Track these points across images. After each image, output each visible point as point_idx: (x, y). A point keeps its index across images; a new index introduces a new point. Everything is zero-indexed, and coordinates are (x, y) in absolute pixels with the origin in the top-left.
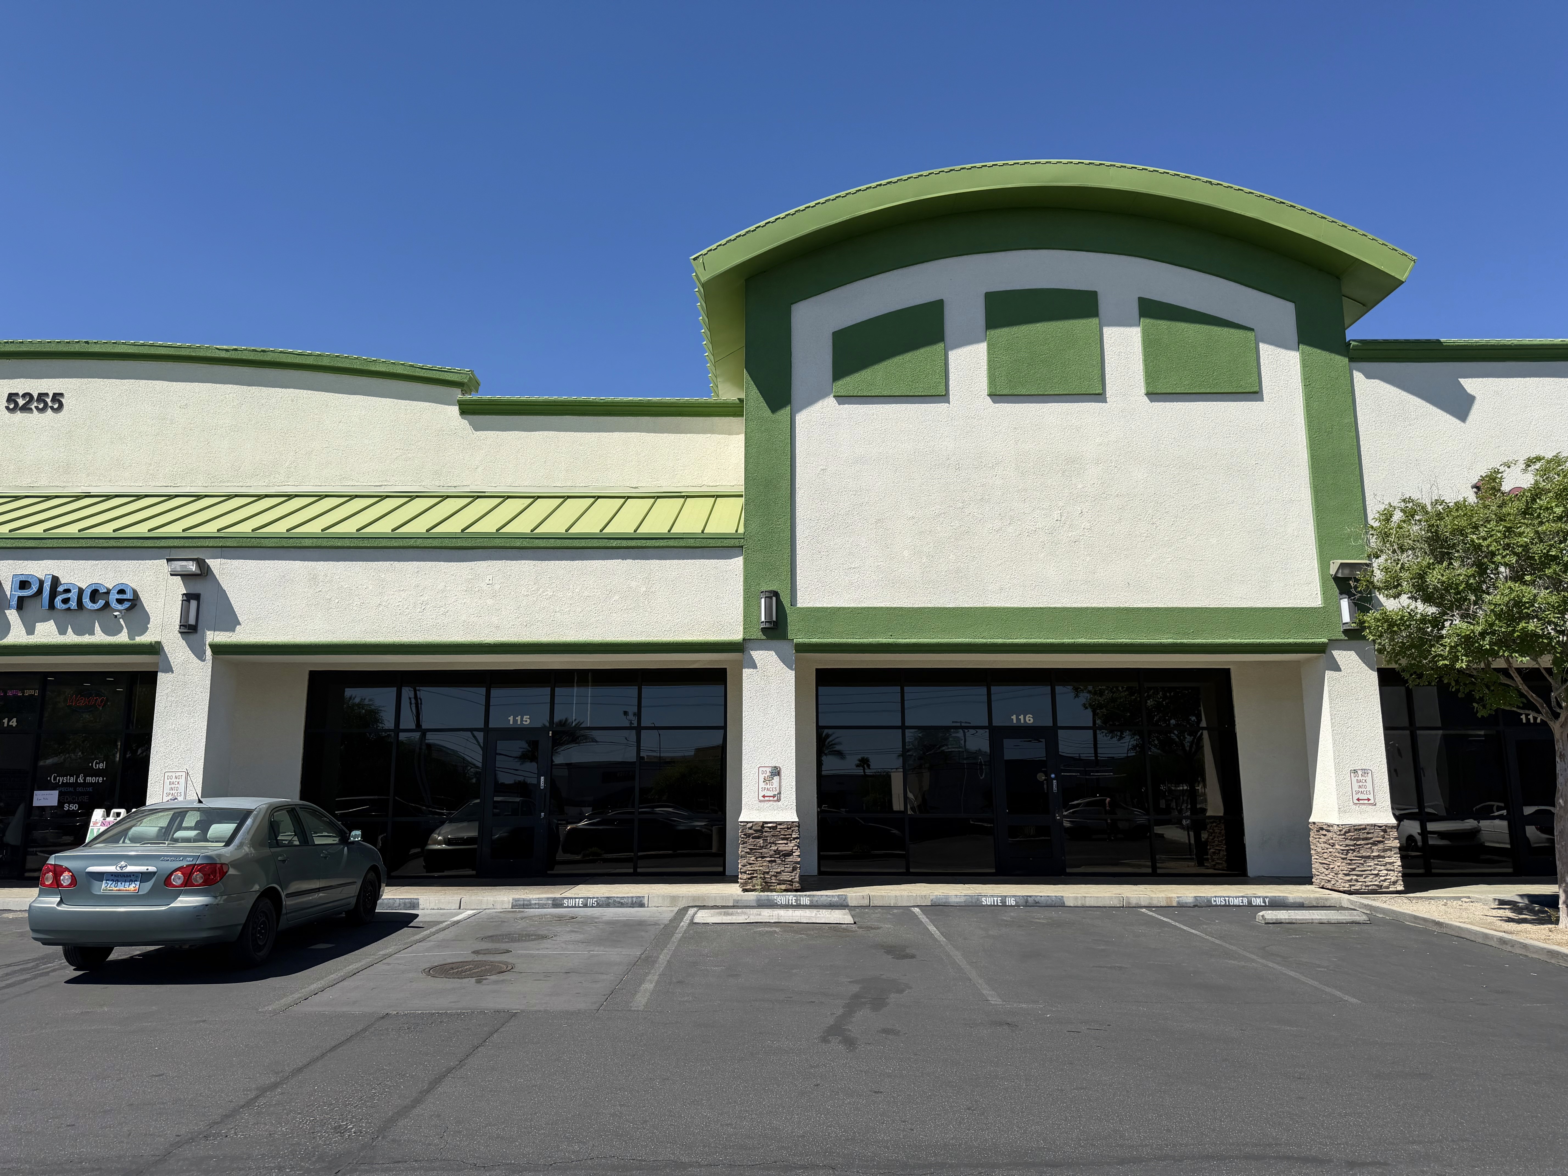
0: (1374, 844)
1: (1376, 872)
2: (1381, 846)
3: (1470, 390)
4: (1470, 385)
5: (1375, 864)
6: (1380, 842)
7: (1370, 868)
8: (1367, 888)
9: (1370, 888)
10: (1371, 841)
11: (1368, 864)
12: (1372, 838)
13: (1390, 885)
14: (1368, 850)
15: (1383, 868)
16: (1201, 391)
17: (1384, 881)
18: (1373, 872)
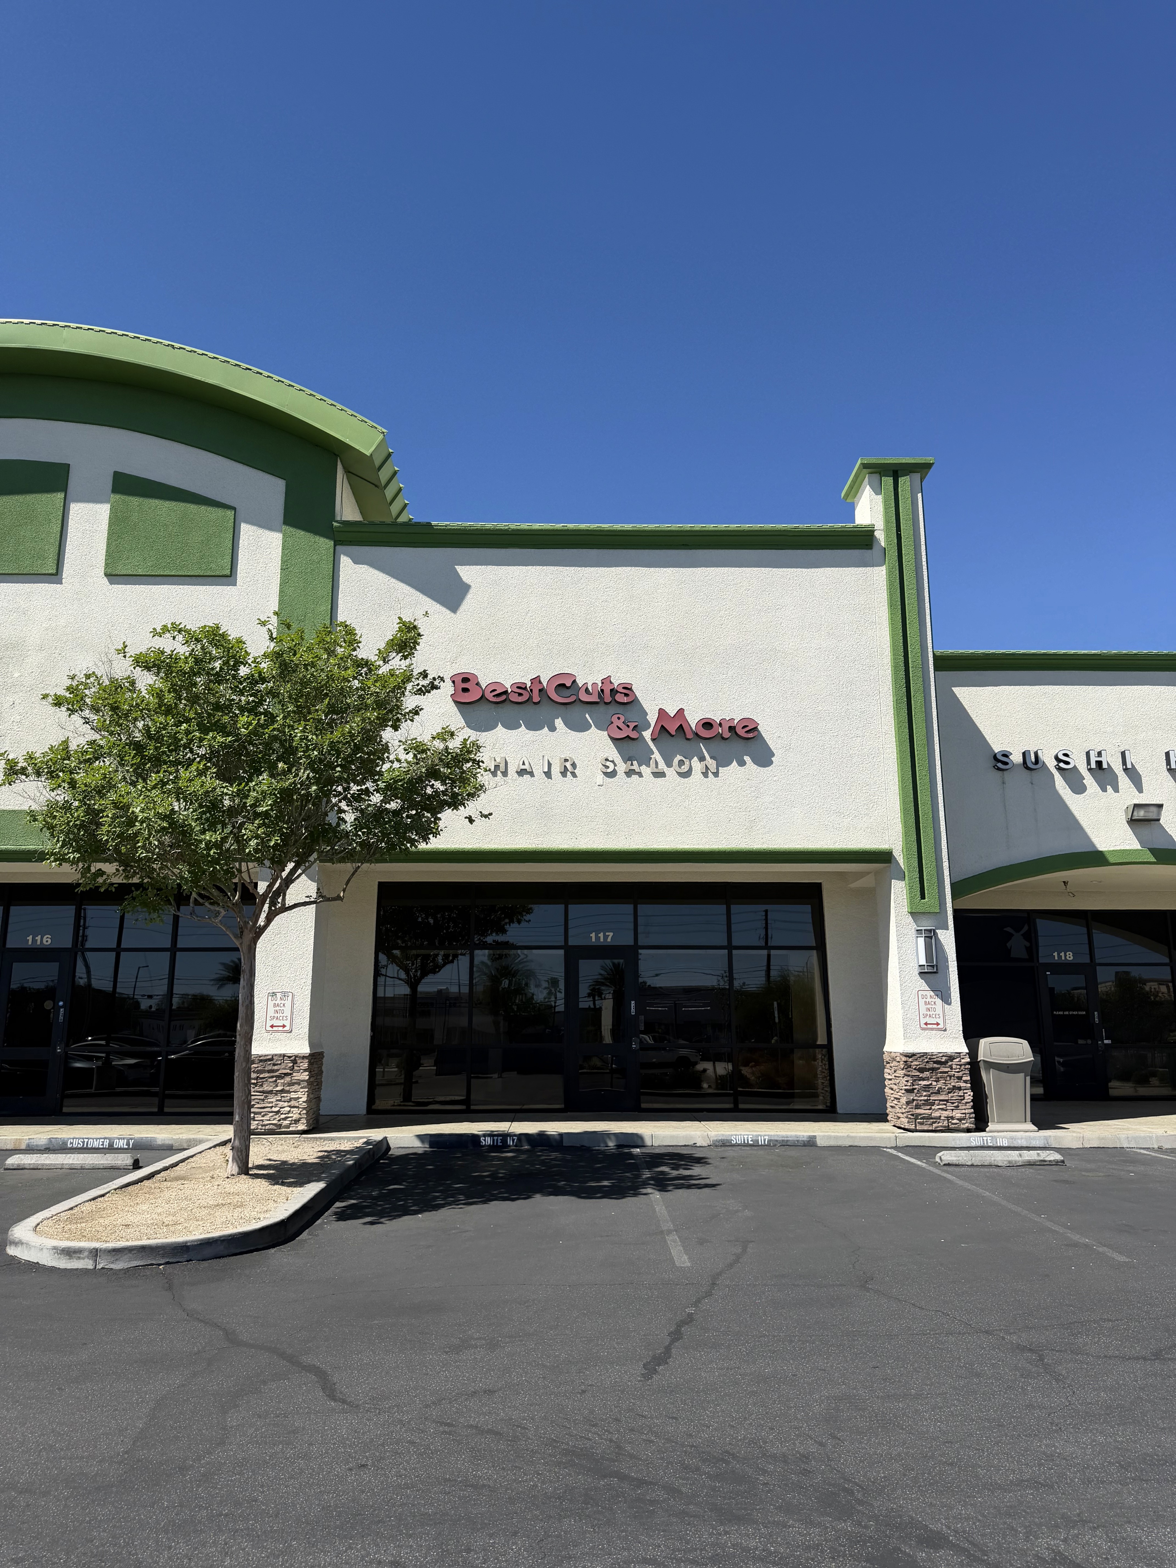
0: (280, 1077)
1: (276, 1109)
2: (288, 1079)
3: (465, 578)
4: (466, 573)
5: (277, 1100)
6: (286, 1074)
7: (271, 1105)
8: (264, 1128)
9: (267, 1127)
10: (277, 1074)
11: (269, 1100)
12: (278, 1070)
13: (290, 1124)
14: (271, 1084)
15: (286, 1104)
16: (165, 573)
17: (285, 1119)
18: (274, 1109)
